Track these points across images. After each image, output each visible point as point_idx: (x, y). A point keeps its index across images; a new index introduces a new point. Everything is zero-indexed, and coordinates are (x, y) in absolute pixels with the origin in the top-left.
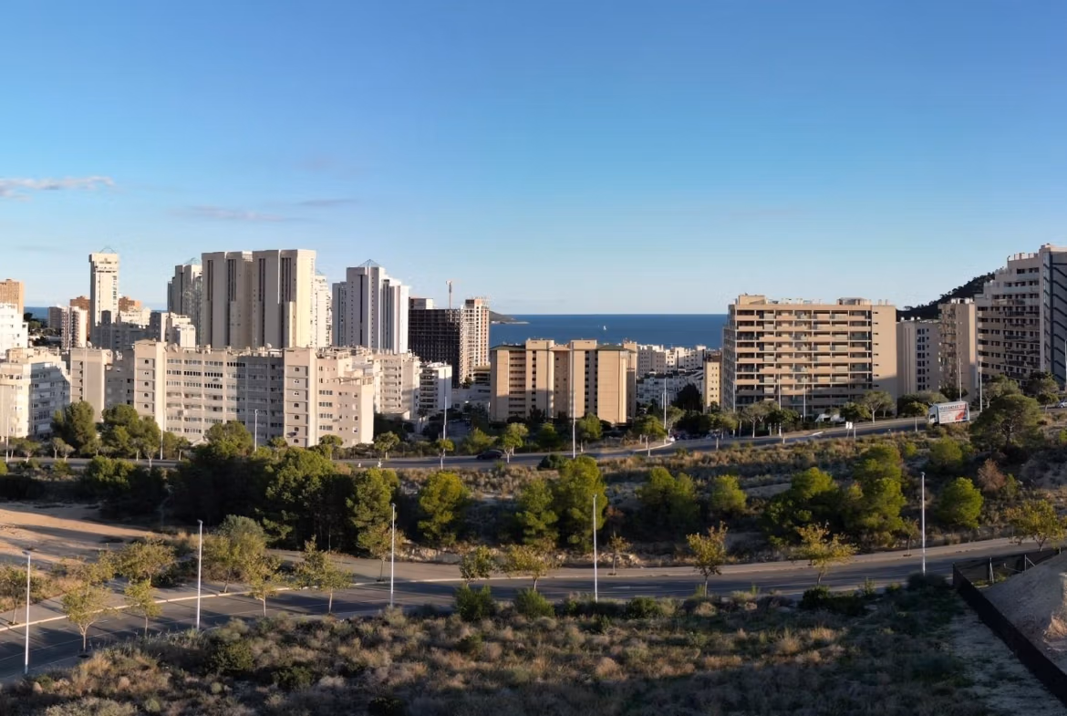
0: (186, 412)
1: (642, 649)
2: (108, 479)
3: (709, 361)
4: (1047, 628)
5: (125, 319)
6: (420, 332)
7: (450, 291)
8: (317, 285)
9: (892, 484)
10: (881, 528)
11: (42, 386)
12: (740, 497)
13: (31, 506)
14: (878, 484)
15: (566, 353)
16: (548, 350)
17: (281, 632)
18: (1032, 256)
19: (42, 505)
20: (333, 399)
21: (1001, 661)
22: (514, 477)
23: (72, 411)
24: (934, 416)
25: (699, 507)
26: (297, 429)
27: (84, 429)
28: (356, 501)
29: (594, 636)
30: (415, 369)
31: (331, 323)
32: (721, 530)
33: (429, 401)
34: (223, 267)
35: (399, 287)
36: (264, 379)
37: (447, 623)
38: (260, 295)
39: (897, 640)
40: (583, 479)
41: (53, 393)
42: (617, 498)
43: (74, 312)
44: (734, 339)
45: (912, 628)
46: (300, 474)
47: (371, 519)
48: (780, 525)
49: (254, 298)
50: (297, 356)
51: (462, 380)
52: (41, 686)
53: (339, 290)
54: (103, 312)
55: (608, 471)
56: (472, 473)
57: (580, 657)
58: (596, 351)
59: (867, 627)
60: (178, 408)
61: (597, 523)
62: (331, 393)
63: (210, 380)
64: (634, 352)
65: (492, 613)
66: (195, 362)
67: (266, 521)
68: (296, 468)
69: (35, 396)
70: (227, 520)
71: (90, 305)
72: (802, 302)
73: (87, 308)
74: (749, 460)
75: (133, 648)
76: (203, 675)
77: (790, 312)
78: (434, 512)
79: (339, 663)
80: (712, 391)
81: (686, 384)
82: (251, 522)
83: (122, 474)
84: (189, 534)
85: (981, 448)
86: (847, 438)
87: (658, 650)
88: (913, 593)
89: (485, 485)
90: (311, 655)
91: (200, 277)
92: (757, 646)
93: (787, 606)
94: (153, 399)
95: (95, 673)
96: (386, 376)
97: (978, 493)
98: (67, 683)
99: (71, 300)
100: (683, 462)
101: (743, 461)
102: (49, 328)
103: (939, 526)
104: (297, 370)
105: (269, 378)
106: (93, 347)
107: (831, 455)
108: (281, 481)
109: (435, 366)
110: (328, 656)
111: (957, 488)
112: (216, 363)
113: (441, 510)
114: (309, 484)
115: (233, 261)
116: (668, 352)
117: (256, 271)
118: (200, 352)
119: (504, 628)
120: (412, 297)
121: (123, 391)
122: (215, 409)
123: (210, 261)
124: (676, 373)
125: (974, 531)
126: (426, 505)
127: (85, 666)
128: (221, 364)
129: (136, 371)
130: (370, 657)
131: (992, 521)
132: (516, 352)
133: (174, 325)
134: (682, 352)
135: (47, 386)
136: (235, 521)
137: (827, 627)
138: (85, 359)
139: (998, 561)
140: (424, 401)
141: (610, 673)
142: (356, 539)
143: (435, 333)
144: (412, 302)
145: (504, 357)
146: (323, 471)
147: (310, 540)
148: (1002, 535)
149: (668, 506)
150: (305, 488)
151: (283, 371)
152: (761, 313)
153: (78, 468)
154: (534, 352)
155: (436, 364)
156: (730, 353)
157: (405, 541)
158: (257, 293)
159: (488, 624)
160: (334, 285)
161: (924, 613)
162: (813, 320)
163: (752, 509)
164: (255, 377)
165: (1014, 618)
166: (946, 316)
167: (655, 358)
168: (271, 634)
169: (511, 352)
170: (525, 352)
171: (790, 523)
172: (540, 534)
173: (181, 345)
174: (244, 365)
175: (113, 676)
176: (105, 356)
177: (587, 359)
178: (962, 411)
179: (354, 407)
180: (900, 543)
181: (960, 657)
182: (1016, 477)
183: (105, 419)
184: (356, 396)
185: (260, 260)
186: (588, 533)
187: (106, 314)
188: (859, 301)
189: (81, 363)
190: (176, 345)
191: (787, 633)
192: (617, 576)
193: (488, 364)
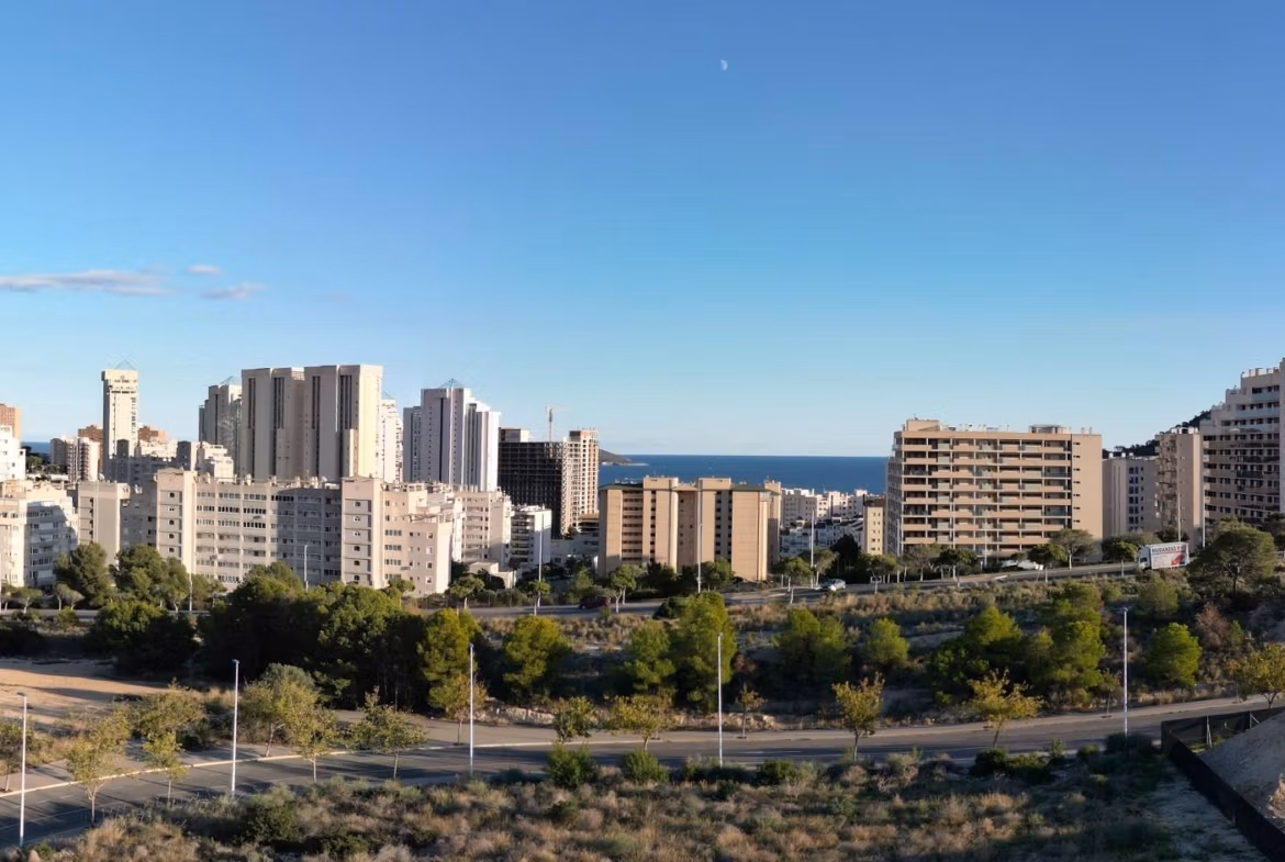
0: (220, 557)
1: (776, 817)
2: (124, 626)
3: (871, 506)
4: (1273, 794)
5: (146, 450)
6: (513, 471)
7: (551, 420)
8: (384, 411)
9: (1089, 628)
10: (1074, 684)
11: (43, 527)
12: (901, 646)
13: (29, 662)
14: (1071, 629)
15: (692, 494)
16: (670, 490)
17: (334, 799)
18: (1271, 372)
19: (43, 660)
20: (402, 540)
21: (1214, 832)
22: (624, 627)
23: (80, 555)
24: (1145, 560)
25: (850, 658)
26: (357, 578)
27: (94, 574)
28: (428, 648)
29: (716, 803)
30: (505, 510)
31: (401, 460)
32: (876, 682)
33: (523, 553)
34: (268, 387)
35: (487, 413)
36: (317, 516)
37: (536, 790)
38: (313, 422)
39: (1088, 808)
40: (707, 620)
41: (56, 537)
42: (750, 648)
43: (84, 445)
44: (900, 474)
45: (1107, 793)
46: (361, 615)
47: (445, 670)
48: (950, 678)
49: (305, 425)
50: (357, 488)
51: (565, 531)
52: (40, 855)
53: (411, 416)
54: (119, 441)
55: (739, 618)
56: (574, 623)
57: (698, 827)
58: (730, 492)
59: (1054, 795)
60: (211, 554)
61: (722, 676)
62: (400, 533)
63: (250, 517)
64: (777, 494)
65: (593, 780)
66: (231, 495)
67: (318, 674)
68: (356, 607)
69: (34, 540)
70: (270, 669)
71: (103, 436)
72: (985, 430)
73: (100, 439)
74: (914, 607)
75: (153, 816)
76: (239, 845)
77: (970, 442)
78: (524, 662)
79: (404, 831)
80: (874, 544)
81: (842, 536)
82: (299, 672)
83: (141, 619)
84: (223, 691)
85: (1201, 594)
86: (1036, 582)
87: (795, 820)
88: (1112, 756)
89: (588, 636)
90: (370, 822)
91: (239, 400)
92: (916, 816)
93: (956, 772)
94: (180, 541)
95: (106, 843)
96: (470, 518)
97: (1195, 642)
98: (70, 853)
99: (80, 431)
100: (833, 608)
101: (907, 608)
102: (52, 465)
103: (1148, 683)
104: (358, 504)
105: (324, 515)
106: (106, 479)
107: (1016, 600)
108: (337, 624)
109: (531, 509)
110: (391, 825)
111: (1170, 636)
112: (258, 497)
113: (531, 658)
114: (372, 628)
115: (279, 380)
116: (819, 497)
117: (308, 393)
118: (238, 483)
119: (607, 794)
120: (503, 427)
121: (143, 532)
122: (256, 553)
123: (251, 379)
124: (829, 522)
125: (1190, 690)
126: (514, 653)
127: (93, 835)
128: (265, 498)
129: (159, 507)
130: (443, 825)
131: (1212, 677)
132: (631, 492)
133: (206, 457)
134: (838, 499)
135: (50, 526)
136: (280, 671)
137: (1003, 792)
138: (96, 495)
139: (1216, 720)
140: (516, 553)
141: (734, 844)
142: (428, 695)
143: (531, 471)
144: (503, 432)
145: (616, 498)
146: (389, 611)
147: (371, 692)
148: (1224, 695)
149: (813, 657)
150: (366, 631)
151: (340, 507)
152: (934, 442)
153: (87, 620)
154: (654, 492)
155: (532, 508)
156: (895, 491)
157: (488, 699)
158: (310, 419)
159: (587, 790)
160: (405, 410)
161: (1124, 777)
162: (998, 451)
163: (916, 661)
164: (305, 514)
165: (1235, 783)
166: (1165, 449)
167: (804, 505)
168: (323, 801)
169: (624, 492)
170: (642, 492)
171: (962, 675)
172: (653, 688)
173: (216, 475)
174: (292, 499)
175: (127, 846)
176: (121, 491)
177: (718, 501)
178: (1179, 554)
179: (428, 551)
180: (1098, 703)
181: (1165, 827)
182: (1243, 626)
183: (121, 561)
184: (431, 537)
185: (314, 378)
186: (712, 688)
187: (123, 444)
188: (1056, 429)
189: (92, 500)
190: (209, 475)
191: (953, 797)
192: (748, 740)
193: (597, 511)
